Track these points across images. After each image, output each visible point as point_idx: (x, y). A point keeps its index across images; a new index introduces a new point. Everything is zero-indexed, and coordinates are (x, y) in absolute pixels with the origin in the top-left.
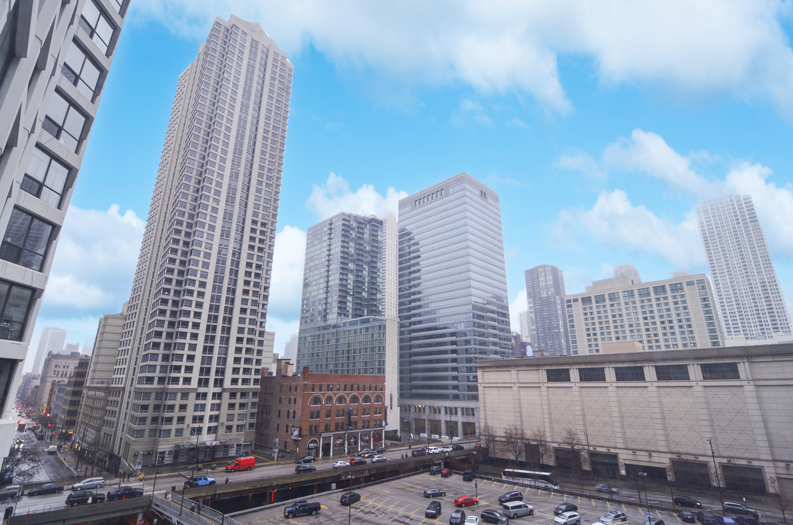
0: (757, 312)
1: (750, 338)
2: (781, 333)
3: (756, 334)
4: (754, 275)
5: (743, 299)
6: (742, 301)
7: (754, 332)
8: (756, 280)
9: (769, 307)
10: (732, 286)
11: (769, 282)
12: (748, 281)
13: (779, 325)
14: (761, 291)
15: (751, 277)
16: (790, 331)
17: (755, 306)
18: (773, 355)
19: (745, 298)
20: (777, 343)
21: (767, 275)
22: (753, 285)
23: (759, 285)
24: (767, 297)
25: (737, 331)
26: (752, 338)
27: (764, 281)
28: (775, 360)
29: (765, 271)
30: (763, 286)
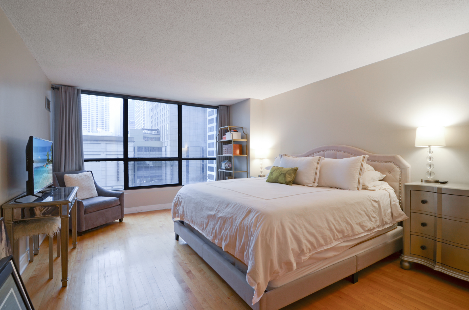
0: (97, 119)
1: (90, 132)
2: (104, 131)
3: (94, 130)
4: (100, 101)
5: (92, 111)
6: (91, 112)
7: (93, 129)
8: (100, 103)
9: (102, 118)
10: (88, 104)
11: (106, 106)
12: (96, 103)
13: (105, 127)
14: (101, 109)
15: (98, 101)
16: (108, 131)
17: (96, 116)
18: (91, 140)
19: (93, 111)
20: (101, 135)
21: (106, 102)
22: (98, 106)
23: (101, 106)
24: (103, 113)
25: (85, 127)
26: (91, 132)
27: (103, 105)
28: (91, 143)
29: (105, 100)
30: (103, 107)
